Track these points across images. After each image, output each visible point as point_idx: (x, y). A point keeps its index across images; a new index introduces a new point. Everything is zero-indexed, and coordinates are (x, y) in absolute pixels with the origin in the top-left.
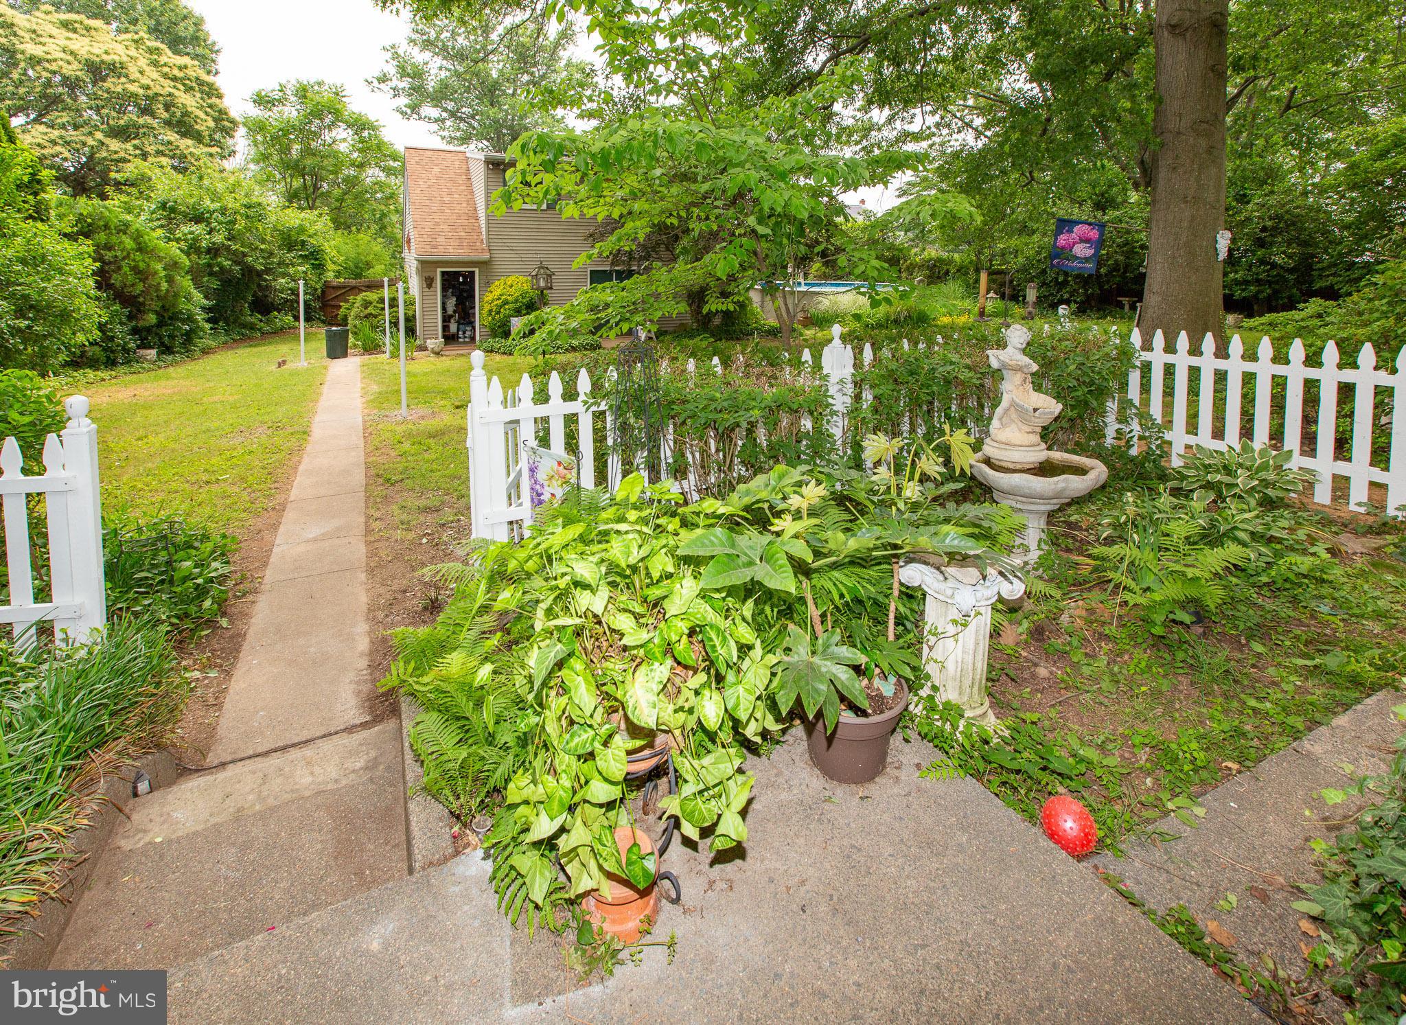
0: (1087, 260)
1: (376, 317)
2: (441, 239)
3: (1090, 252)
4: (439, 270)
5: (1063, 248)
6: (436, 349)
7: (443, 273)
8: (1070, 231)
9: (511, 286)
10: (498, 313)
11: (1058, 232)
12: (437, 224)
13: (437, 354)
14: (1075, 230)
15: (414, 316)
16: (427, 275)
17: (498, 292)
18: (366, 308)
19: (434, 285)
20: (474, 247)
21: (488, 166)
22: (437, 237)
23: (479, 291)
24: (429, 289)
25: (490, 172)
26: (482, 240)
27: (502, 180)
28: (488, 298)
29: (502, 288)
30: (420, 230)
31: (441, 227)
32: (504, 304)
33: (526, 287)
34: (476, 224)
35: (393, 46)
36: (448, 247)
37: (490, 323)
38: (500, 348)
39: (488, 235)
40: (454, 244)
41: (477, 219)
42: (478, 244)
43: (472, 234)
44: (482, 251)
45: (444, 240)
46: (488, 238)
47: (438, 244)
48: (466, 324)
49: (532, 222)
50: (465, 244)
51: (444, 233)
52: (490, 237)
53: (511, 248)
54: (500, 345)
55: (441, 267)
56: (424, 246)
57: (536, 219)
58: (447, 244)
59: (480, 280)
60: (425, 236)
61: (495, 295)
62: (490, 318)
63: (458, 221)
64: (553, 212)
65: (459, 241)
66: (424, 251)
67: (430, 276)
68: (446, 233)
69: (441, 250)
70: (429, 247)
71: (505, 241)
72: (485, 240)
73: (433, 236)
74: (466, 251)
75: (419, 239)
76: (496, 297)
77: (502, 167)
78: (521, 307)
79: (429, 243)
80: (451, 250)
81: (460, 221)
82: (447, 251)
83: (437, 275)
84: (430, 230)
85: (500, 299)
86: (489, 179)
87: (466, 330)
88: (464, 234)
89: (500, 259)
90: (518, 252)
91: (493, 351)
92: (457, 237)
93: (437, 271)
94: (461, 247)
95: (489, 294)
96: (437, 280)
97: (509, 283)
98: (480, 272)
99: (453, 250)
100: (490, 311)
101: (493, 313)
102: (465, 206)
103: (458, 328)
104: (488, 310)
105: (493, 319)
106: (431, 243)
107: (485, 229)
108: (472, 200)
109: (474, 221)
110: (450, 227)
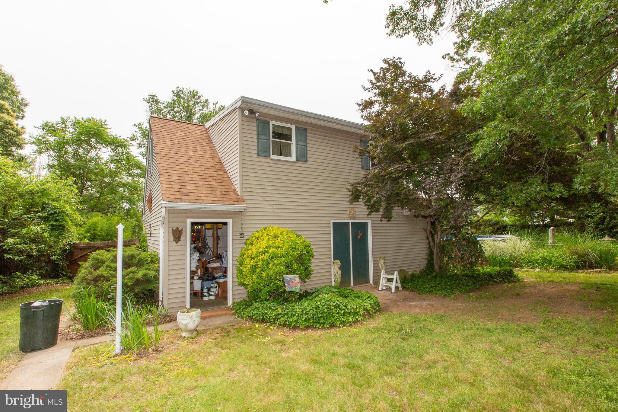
2: (191, 187)
4: (189, 221)
7: (193, 224)
9: (275, 237)
10: (263, 270)
12: (185, 173)
13: (193, 331)
16: (175, 226)
17: (264, 245)
19: (182, 238)
20: (228, 196)
21: (243, 112)
22: (186, 184)
23: (233, 244)
24: (177, 242)
25: (244, 119)
26: (235, 190)
27: (255, 129)
28: (250, 252)
29: (266, 239)
30: (167, 177)
31: (190, 176)
32: (272, 258)
33: (293, 237)
34: (225, 176)
35: (140, 124)
36: (200, 195)
37: (253, 282)
38: (277, 317)
39: (242, 183)
40: (206, 192)
41: (225, 171)
42: (231, 193)
43: (223, 184)
44: (235, 200)
45: (195, 188)
46: (242, 187)
47: (188, 191)
48: (209, 280)
49: (283, 174)
50: (217, 193)
51: (193, 182)
52: (245, 186)
53: (264, 198)
54: (274, 313)
55: (189, 218)
56: (172, 193)
57: (286, 170)
58: (198, 192)
59: (233, 231)
60: (172, 183)
61: (259, 248)
62: (254, 277)
63: (206, 172)
64: (302, 165)
65: (210, 189)
66: (173, 197)
67: (177, 228)
68: (196, 182)
69: (192, 198)
70: (178, 193)
71: (259, 191)
72: (238, 190)
73: (182, 184)
74: (220, 199)
75: (165, 186)
76: (261, 250)
77: (257, 114)
78: (291, 262)
79: (178, 190)
80: (203, 198)
81: (209, 173)
82: (199, 198)
83: (186, 227)
84: (178, 178)
85: (267, 252)
86: (244, 127)
87: (211, 287)
88: (214, 183)
89: (254, 210)
90: (271, 203)
91: (267, 322)
92: (208, 186)
93: (185, 222)
94: (215, 196)
95: (250, 247)
96: (186, 231)
97: (271, 234)
98: (233, 222)
99: (206, 198)
100: (255, 267)
101: (258, 270)
102: (212, 161)
103: (202, 285)
104: (252, 266)
105: (258, 278)
106: (181, 190)
107: (238, 178)
108: (216, 157)
109: (222, 173)
110: (200, 177)
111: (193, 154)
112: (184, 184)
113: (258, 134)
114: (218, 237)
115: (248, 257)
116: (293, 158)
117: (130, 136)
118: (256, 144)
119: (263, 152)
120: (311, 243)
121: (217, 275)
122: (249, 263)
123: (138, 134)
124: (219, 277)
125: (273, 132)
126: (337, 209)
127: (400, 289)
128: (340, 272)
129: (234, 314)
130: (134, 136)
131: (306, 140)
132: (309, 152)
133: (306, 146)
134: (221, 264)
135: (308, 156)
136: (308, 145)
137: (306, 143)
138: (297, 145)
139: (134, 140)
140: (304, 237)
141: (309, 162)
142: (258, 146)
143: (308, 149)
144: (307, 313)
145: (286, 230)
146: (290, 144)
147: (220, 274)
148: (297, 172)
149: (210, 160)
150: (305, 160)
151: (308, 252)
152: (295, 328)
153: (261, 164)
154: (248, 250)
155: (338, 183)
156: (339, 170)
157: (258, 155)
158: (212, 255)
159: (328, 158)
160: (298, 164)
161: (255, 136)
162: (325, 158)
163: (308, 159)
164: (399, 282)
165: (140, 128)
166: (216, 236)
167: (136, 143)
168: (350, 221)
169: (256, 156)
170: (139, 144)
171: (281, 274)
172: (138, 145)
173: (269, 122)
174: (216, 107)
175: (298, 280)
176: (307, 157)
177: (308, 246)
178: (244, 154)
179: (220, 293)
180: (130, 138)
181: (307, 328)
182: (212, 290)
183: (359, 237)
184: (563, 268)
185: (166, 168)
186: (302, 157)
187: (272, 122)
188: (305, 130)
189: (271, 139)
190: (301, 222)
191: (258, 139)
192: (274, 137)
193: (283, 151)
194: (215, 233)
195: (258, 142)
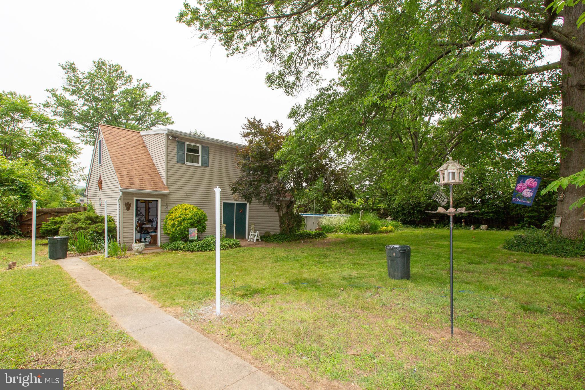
0: (528, 199)
1: (85, 229)
2: (136, 179)
3: (530, 195)
4: (135, 199)
5: (518, 191)
6: (140, 250)
7: (137, 200)
8: (523, 182)
9: (186, 209)
10: (178, 226)
11: (518, 182)
12: (131, 170)
13: (140, 253)
14: (526, 181)
15: (115, 229)
16: (127, 201)
17: (179, 213)
18: (76, 223)
19: (131, 208)
20: (158, 186)
21: (168, 137)
22: (133, 178)
23: (161, 213)
24: (128, 210)
25: (169, 141)
26: (162, 182)
27: (176, 147)
28: (171, 217)
29: (181, 210)
30: (120, 173)
31: (134, 172)
32: (183, 220)
33: (196, 210)
34: (156, 173)
35: (53, 90)
36: (142, 184)
37: (173, 232)
38: (184, 247)
39: (167, 179)
40: (145, 183)
41: (156, 169)
42: (160, 184)
43: (155, 178)
44: (163, 188)
45: (138, 180)
46: (167, 181)
47: (134, 182)
48: (145, 233)
49: (193, 174)
50: (152, 183)
51: (137, 176)
52: (168, 180)
53: (181, 188)
54: (183, 246)
55: (136, 197)
56: (125, 183)
57: (195, 172)
58: (140, 182)
59: (161, 205)
60: (124, 177)
61: (177, 215)
62: (173, 229)
63: (144, 170)
64: (206, 169)
65: (147, 181)
66: (126, 185)
67: (128, 203)
68: (138, 176)
69: (138, 186)
70: (128, 183)
71: (177, 183)
72: (165, 182)
73: (130, 177)
74: (154, 187)
75: (121, 178)
76: (177, 216)
77: (177, 139)
78: (194, 222)
79: (128, 181)
80: (144, 187)
81: (146, 170)
82: (141, 186)
83: (133, 202)
84: (127, 173)
85: (181, 217)
86: (169, 146)
87: (146, 237)
88: (150, 177)
89: (174, 194)
90: (185, 190)
91: (179, 250)
92: (146, 179)
93: (133, 199)
94: (150, 185)
95: (172, 214)
96: (133, 205)
97: (184, 208)
98: (161, 201)
99: (145, 187)
100: (173, 225)
101: (175, 226)
102: (147, 161)
103: (141, 236)
104: (172, 224)
105: (175, 230)
106: (130, 181)
107: (165, 175)
108: (150, 159)
109: (155, 171)
110: (140, 173)
111: (134, 156)
112: (131, 178)
113: (178, 150)
114: (149, 209)
115: (170, 219)
116: (200, 164)
117: (43, 102)
118: (176, 156)
119: (180, 161)
120: (207, 214)
121: (150, 231)
122: (170, 223)
123: (52, 101)
124: (151, 232)
125: (187, 148)
126: (227, 195)
127: (260, 240)
128: (225, 230)
129: (162, 249)
130: (48, 103)
131: (209, 154)
132: (210, 161)
133: (208, 157)
134: (152, 225)
135: (210, 163)
136: (210, 157)
137: (208, 155)
138: (202, 157)
139: (47, 107)
140: (202, 210)
141: (209, 167)
142: (177, 157)
143: (210, 159)
144: (199, 245)
145: (192, 206)
146: (198, 156)
147: (152, 230)
148: (202, 172)
149: (146, 161)
150: (207, 165)
151: (204, 218)
152: (193, 251)
153: (179, 167)
154: (170, 216)
155: (228, 179)
156: (229, 172)
157: (178, 162)
158: (144, 220)
159: (223, 165)
160: (202, 168)
161: (176, 151)
162: (220, 164)
163: (209, 165)
164: (259, 237)
165: (54, 95)
166: (147, 208)
167: (50, 110)
168: (235, 202)
169: (176, 163)
170: (54, 112)
171: (188, 228)
172: (52, 113)
173: (185, 143)
174: (140, 84)
175: (196, 232)
176: (208, 164)
177: (205, 215)
178: (169, 162)
179: (152, 241)
180: (43, 104)
181: (198, 251)
182: (147, 239)
183: (241, 212)
184: (353, 232)
185: (118, 167)
186: (205, 164)
187: (186, 143)
188: (208, 147)
189: (186, 152)
190: (204, 202)
191: (178, 153)
192: (187, 152)
193: (194, 160)
194: (147, 205)
195: (177, 155)
